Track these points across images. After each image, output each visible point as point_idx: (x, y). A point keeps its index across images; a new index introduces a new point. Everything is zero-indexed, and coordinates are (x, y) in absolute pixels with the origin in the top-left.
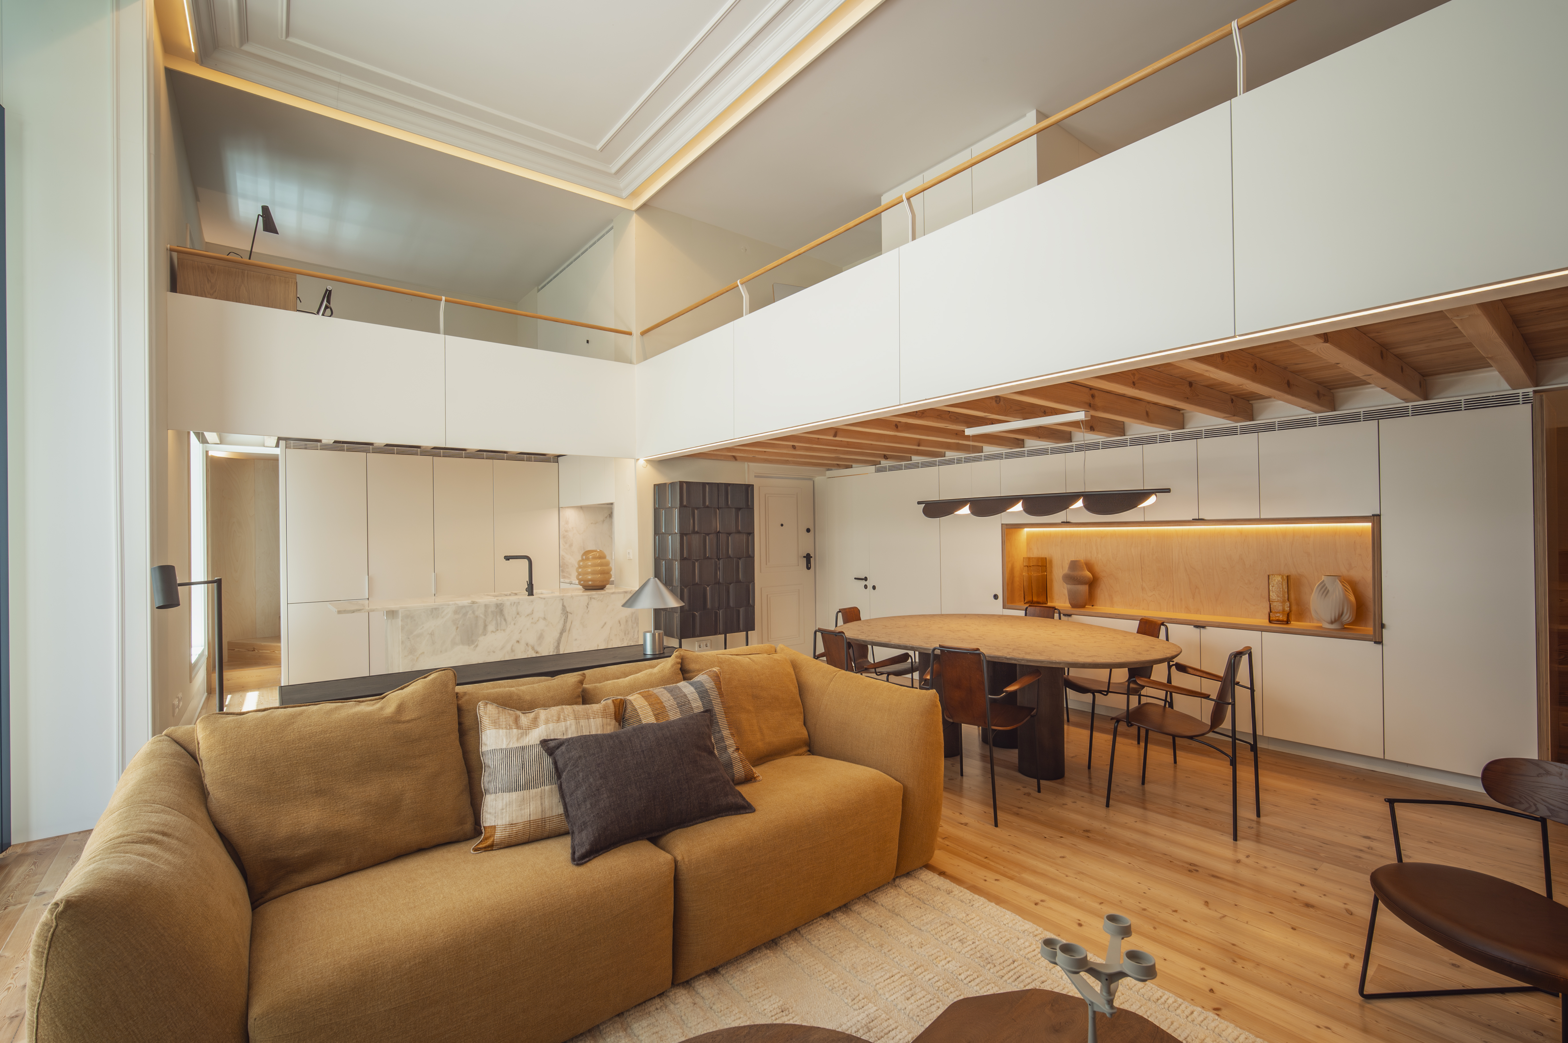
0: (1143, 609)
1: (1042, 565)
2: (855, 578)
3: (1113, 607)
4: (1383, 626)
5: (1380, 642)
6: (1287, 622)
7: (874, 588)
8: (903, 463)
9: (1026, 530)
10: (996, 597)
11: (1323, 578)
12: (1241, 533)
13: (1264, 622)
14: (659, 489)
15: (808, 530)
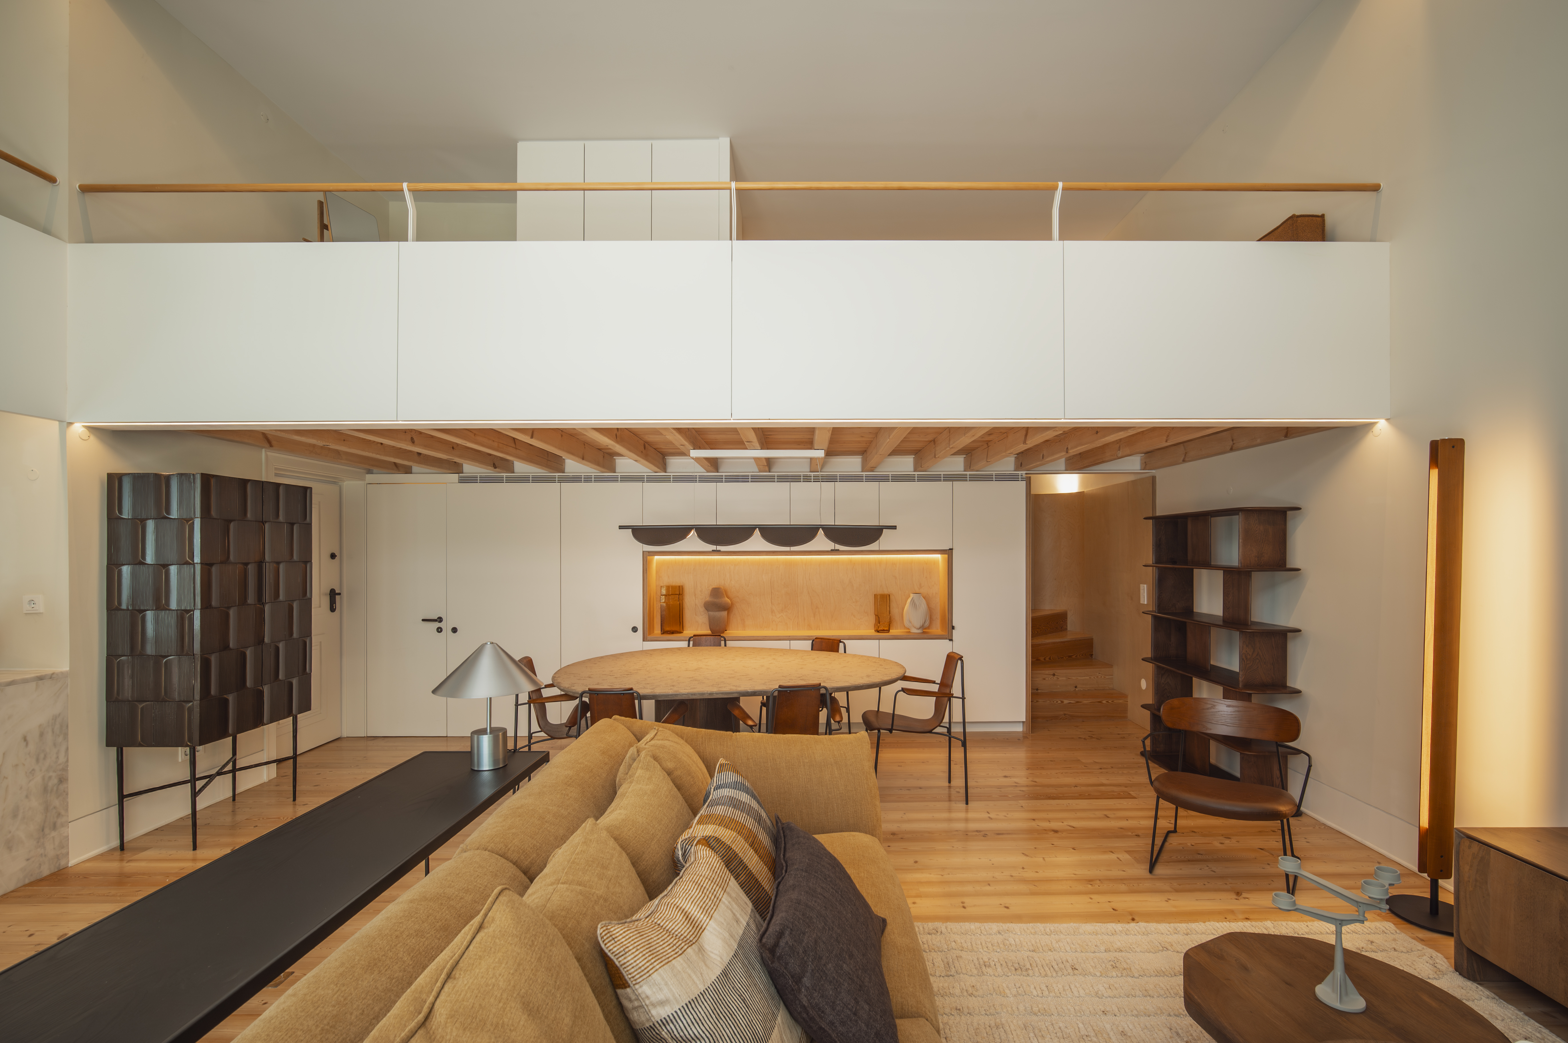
0: (772, 629)
1: (676, 594)
2: (423, 620)
3: (744, 630)
4: (953, 628)
5: (951, 640)
6: (888, 631)
7: (454, 630)
8: (505, 475)
9: (656, 557)
10: (635, 629)
11: (912, 595)
12: (850, 561)
13: (872, 632)
14: (114, 482)
15: (333, 556)
